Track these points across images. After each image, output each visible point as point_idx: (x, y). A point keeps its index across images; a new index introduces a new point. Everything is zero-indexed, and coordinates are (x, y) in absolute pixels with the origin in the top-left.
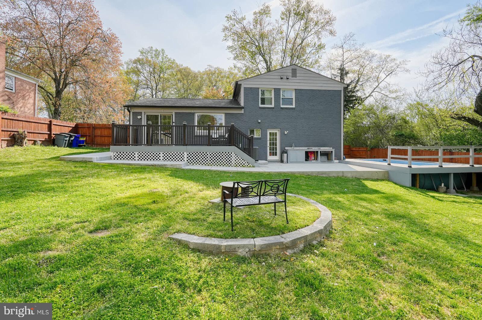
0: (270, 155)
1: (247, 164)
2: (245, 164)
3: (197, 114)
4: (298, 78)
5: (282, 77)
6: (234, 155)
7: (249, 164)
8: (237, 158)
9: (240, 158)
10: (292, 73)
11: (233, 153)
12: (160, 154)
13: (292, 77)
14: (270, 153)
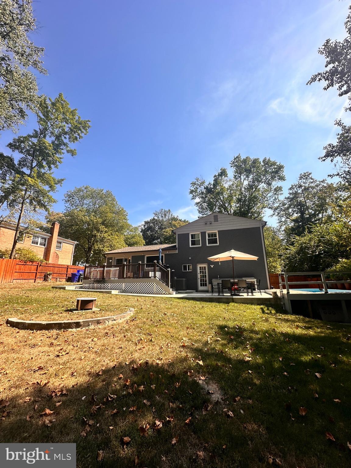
0: (201, 286)
1: (165, 292)
2: (163, 292)
3: (146, 256)
4: (219, 222)
5: (206, 223)
6: (156, 285)
7: (166, 292)
8: (157, 287)
9: (159, 287)
10: (214, 219)
11: (154, 284)
12: (108, 284)
13: (215, 221)
14: (201, 284)
